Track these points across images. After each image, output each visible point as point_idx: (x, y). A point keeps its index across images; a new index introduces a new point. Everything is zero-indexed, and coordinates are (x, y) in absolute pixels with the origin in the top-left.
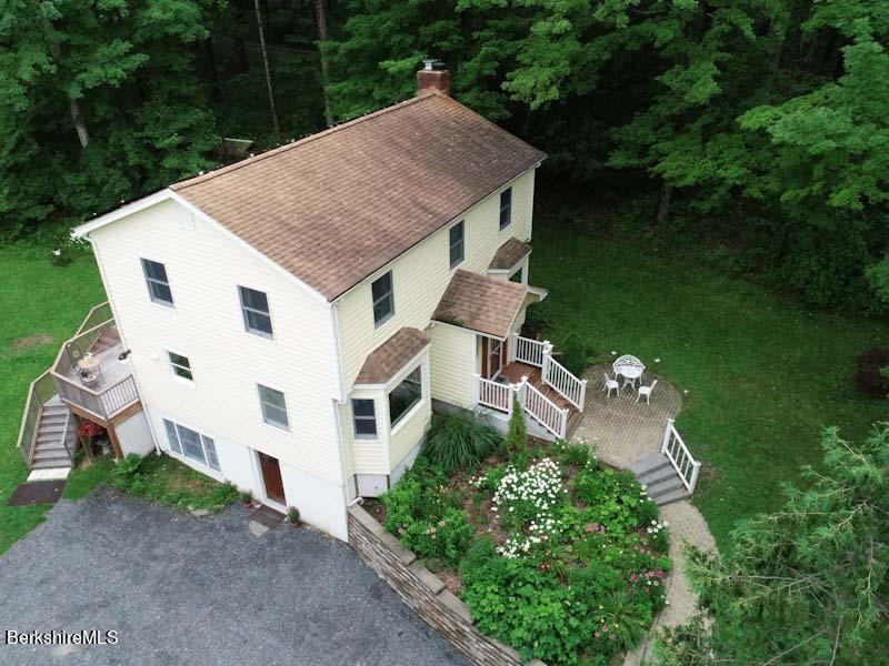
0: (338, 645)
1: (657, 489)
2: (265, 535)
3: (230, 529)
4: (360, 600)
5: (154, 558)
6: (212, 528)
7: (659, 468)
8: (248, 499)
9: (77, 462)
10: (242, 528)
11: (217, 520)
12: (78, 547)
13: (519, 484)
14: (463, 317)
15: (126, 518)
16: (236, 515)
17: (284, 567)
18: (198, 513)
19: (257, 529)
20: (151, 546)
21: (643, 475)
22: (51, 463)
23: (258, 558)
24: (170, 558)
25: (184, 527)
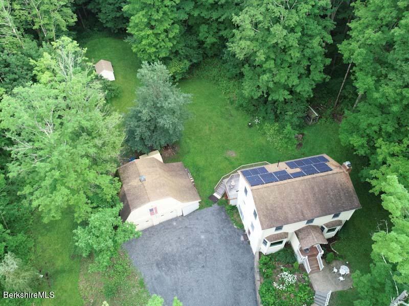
0: (239, 272)
1: (317, 300)
2: (242, 241)
3: (238, 234)
4: (248, 267)
5: (223, 230)
6: (235, 232)
7: (323, 297)
8: (244, 231)
9: (222, 197)
10: (240, 236)
11: (237, 231)
12: (214, 217)
13: (286, 276)
14: (300, 237)
15: (223, 217)
16: (241, 232)
17: (241, 250)
18: (235, 227)
19: (242, 238)
20: (224, 227)
21: (317, 295)
22: (219, 194)
23: (238, 245)
24: (225, 232)
25: (231, 227)
